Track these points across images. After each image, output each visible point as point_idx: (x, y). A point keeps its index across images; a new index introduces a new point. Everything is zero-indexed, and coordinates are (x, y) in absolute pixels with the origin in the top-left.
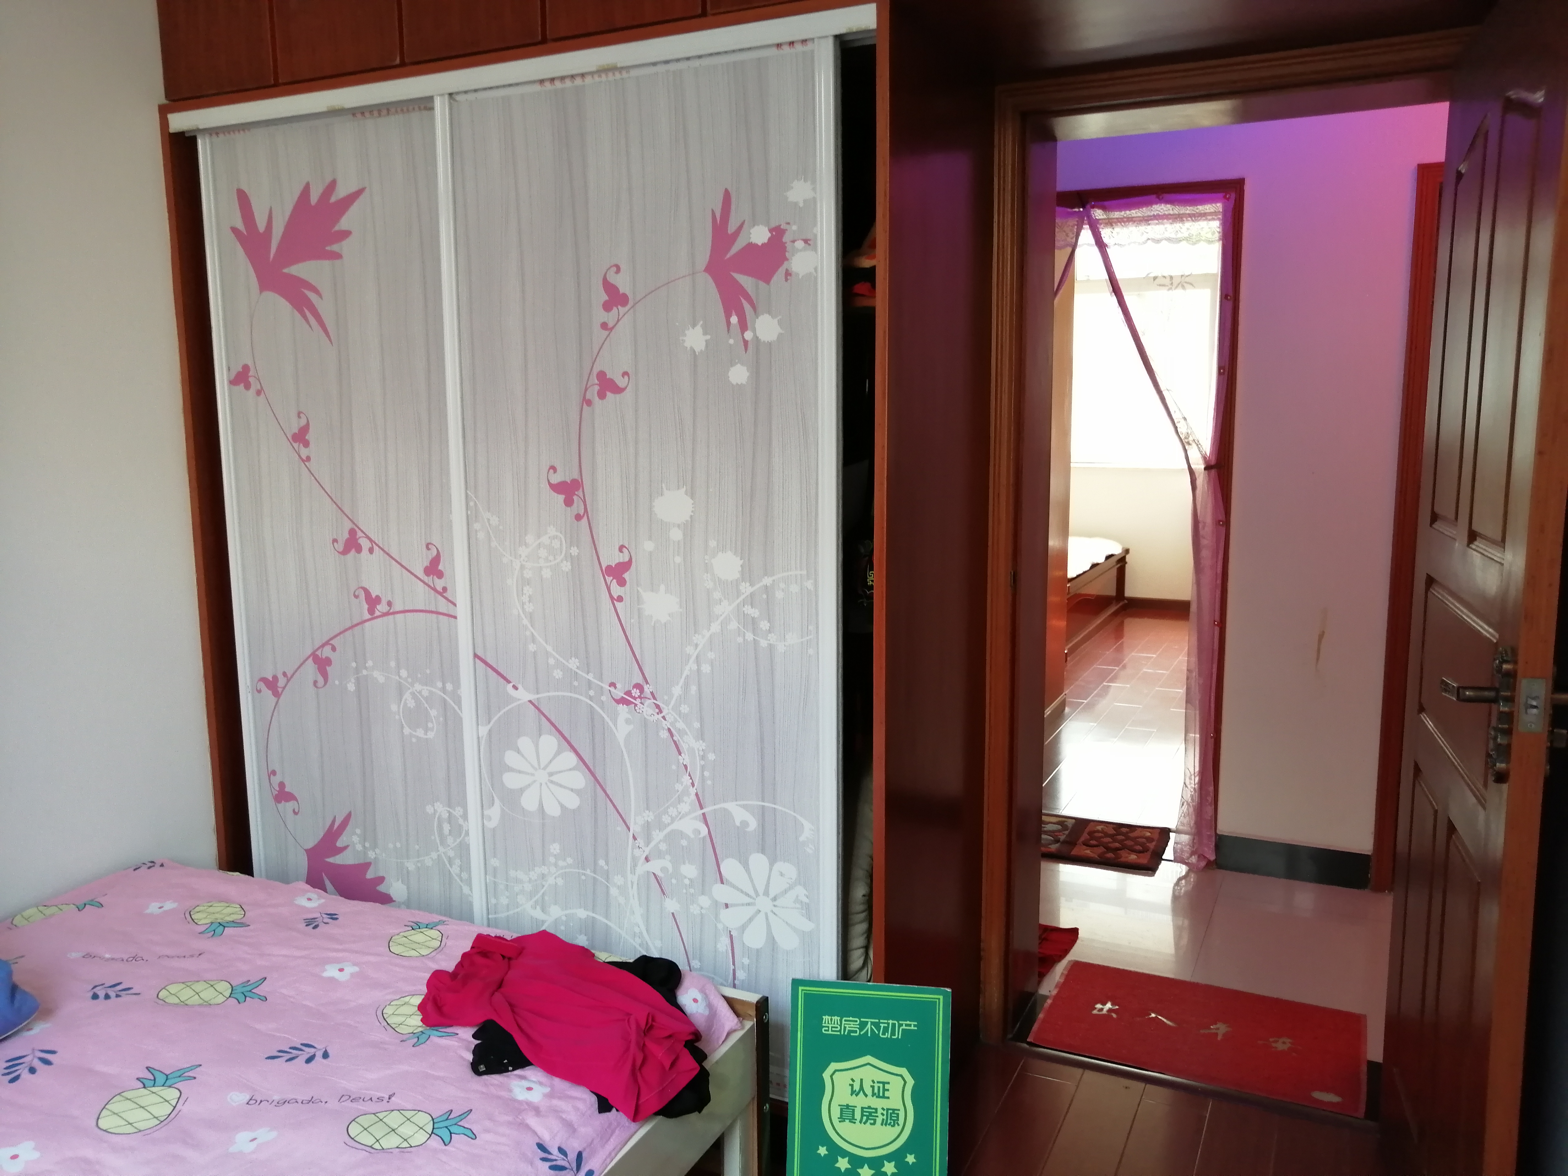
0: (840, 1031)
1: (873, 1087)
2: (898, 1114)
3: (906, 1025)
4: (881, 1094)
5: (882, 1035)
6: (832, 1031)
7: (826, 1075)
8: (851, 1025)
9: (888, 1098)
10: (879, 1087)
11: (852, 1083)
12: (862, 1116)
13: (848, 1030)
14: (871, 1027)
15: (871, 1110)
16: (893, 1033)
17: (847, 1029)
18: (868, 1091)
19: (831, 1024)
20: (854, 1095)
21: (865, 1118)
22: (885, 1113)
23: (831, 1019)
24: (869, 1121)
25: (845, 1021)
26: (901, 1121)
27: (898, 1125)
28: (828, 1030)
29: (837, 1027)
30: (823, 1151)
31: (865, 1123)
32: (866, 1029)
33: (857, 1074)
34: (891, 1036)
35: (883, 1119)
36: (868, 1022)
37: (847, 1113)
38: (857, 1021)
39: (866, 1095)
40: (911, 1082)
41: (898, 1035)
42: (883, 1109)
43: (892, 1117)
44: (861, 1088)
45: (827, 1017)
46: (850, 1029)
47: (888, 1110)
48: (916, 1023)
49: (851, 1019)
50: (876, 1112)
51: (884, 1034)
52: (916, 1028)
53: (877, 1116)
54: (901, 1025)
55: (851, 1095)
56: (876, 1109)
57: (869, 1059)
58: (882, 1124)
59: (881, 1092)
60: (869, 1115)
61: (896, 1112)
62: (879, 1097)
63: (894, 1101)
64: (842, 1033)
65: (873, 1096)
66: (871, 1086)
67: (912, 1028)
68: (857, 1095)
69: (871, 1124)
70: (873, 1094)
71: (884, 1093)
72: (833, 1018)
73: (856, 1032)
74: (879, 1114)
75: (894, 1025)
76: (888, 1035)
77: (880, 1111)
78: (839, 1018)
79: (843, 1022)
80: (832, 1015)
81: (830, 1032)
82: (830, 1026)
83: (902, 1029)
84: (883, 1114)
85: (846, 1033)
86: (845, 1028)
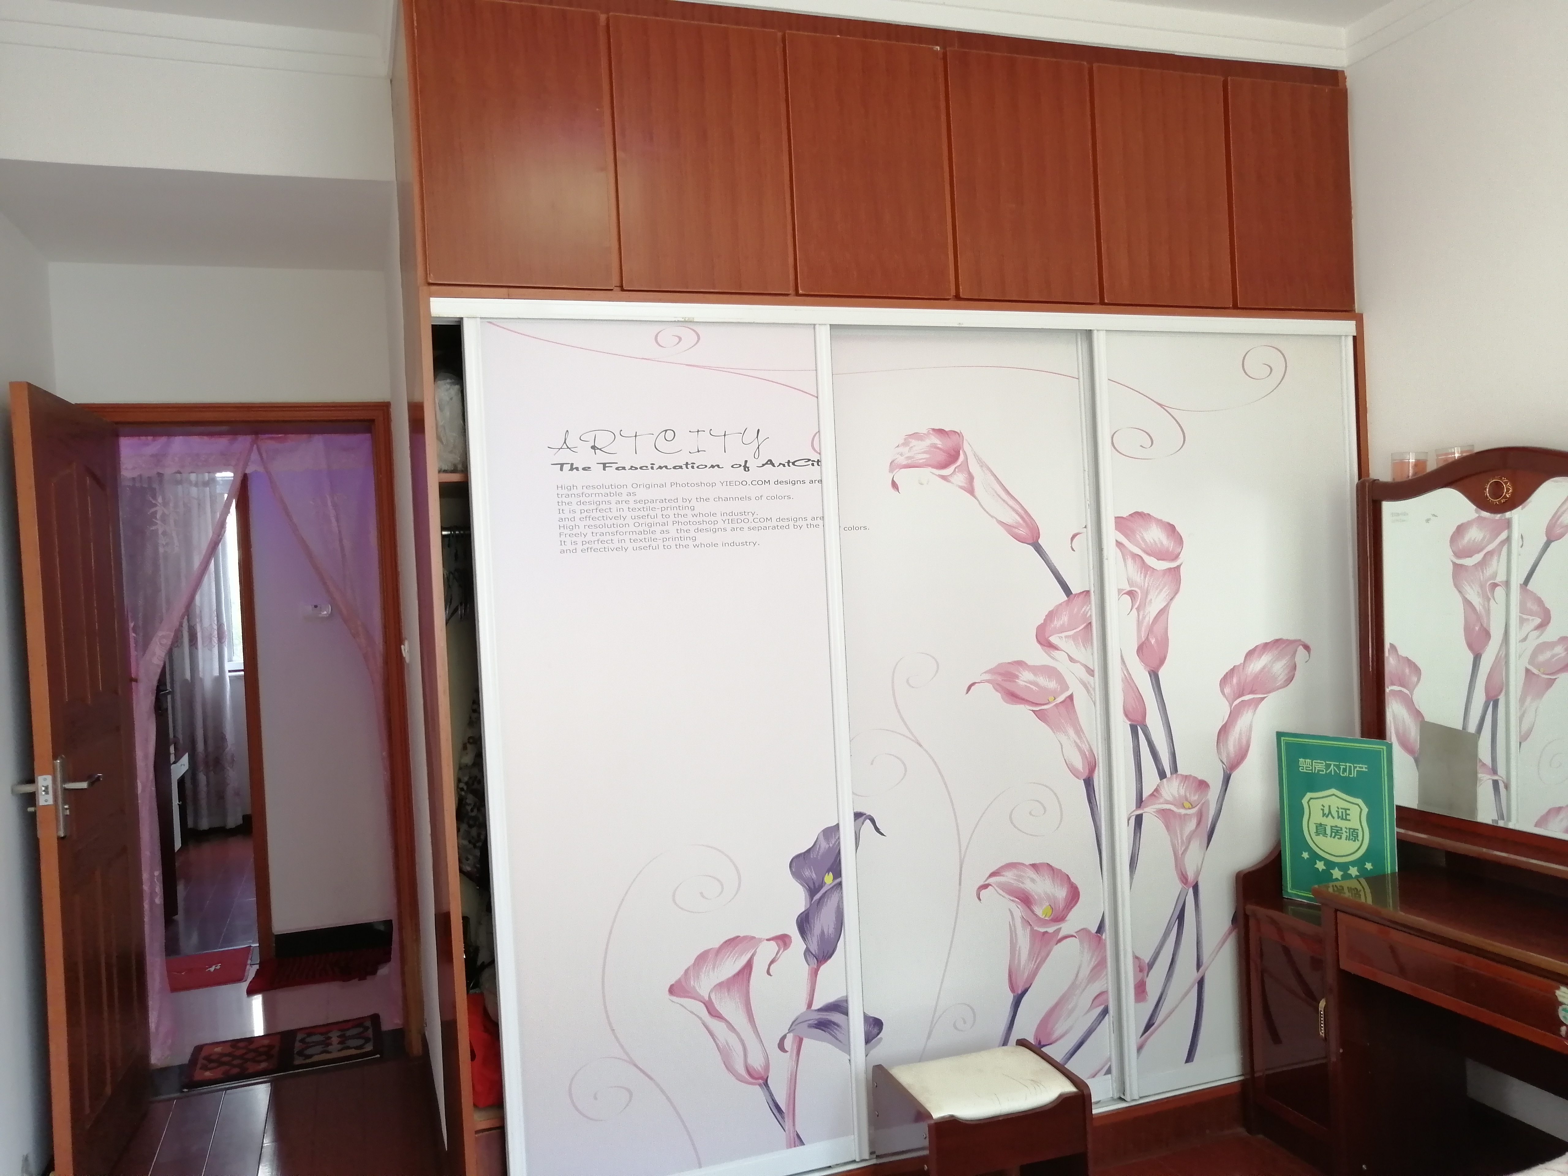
0: (1312, 770)
1: (1338, 812)
2: (1357, 833)
3: (1360, 767)
4: (1344, 818)
5: (1342, 774)
6: (1306, 770)
7: (1304, 801)
8: (1319, 766)
9: (1350, 820)
10: (1342, 812)
11: (1322, 808)
12: (1332, 832)
13: (1318, 770)
14: (1334, 769)
15: (1337, 829)
16: (1350, 773)
17: (1317, 768)
18: (1335, 814)
19: (1305, 765)
20: (1325, 817)
21: (1333, 834)
22: (1348, 831)
23: (1305, 761)
24: (1337, 836)
25: (1315, 763)
26: (1360, 838)
27: (1358, 840)
28: (1303, 769)
29: (1310, 767)
30: (1305, 855)
31: (1334, 837)
32: (1330, 769)
33: (1326, 802)
34: (1349, 775)
35: (1347, 836)
36: (1331, 764)
37: (1321, 829)
38: (1323, 763)
39: (1333, 818)
40: (1365, 810)
41: (1354, 774)
42: (1346, 828)
43: (1353, 835)
44: (1330, 812)
45: (1302, 760)
46: (1319, 769)
47: (1350, 829)
48: (1366, 766)
49: (1319, 761)
50: (1341, 830)
51: (1343, 773)
52: (1367, 770)
53: (1343, 833)
54: (1355, 768)
55: (1323, 816)
56: (1341, 828)
57: (1333, 791)
58: (1346, 840)
59: (1344, 815)
60: (1336, 832)
61: (1356, 831)
62: (1342, 819)
63: (1354, 823)
64: (1313, 772)
65: (1338, 818)
66: (1337, 811)
67: (1364, 769)
68: (1327, 817)
69: (1338, 838)
70: (1339, 817)
71: (1346, 817)
72: (1306, 760)
73: (1323, 771)
74: (1343, 832)
75: (1350, 767)
76: (1346, 774)
77: (1344, 830)
78: (1311, 761)
79: (1314, 764)
80: (1305, 758)
81: (1305, 771)
82: (1305, 766)
83: (1357, 770)
84: (1346, 832)
85: (1316, 772)
86: (1315, 768)
